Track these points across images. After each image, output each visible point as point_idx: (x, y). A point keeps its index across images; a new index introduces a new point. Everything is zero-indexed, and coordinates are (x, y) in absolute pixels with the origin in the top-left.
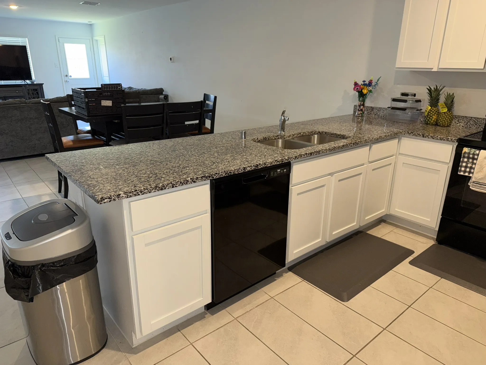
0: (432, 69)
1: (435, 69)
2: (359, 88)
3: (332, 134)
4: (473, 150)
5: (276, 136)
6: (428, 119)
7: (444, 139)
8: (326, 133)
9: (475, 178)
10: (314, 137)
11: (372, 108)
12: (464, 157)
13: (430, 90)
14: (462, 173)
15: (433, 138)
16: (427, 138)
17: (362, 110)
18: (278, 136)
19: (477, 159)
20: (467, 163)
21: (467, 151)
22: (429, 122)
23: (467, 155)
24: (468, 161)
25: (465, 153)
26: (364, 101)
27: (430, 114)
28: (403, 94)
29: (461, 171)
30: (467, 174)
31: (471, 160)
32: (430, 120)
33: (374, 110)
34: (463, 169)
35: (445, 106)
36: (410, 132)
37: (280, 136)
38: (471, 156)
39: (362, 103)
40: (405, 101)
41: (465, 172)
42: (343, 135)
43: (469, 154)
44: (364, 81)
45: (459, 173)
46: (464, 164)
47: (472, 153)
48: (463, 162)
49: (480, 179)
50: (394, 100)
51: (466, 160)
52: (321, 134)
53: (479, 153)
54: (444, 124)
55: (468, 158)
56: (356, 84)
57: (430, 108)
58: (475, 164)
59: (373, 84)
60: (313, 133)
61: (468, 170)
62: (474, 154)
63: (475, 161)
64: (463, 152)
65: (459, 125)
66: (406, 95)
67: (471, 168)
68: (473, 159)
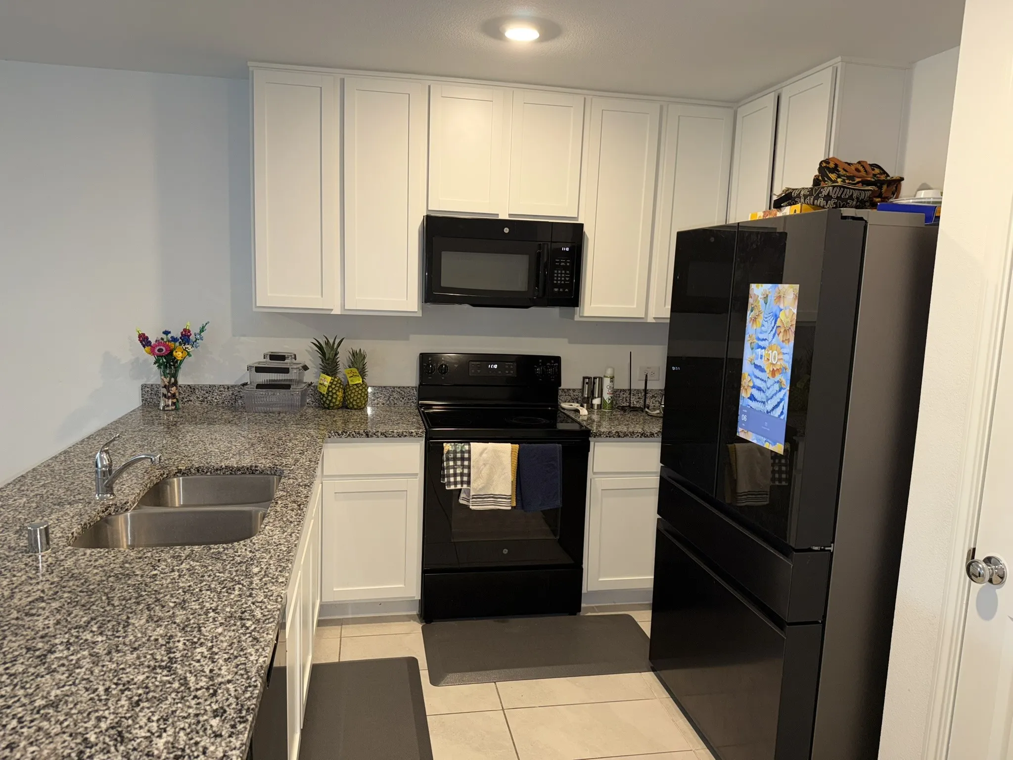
0: (332, 310)
1: (337, 311)
2: (164, 349)
3: (217, 470)
4: (459, 446)
5: (103, 512)
7: (405, 434)
8: (198, 471)
9: (475, 489)
11: (192, 389)
12: (448, 460)
14: (452, 487)
15: (386, 437)
16: (374, 438)
17: (174, 396)
18: (106, 509)
19: (469, 459)
20: (454, 468)
21: (450, 449)
23: (452, 456)
24: (455, 464)
25: (448, 452)
26: (175, 376)
28: (274, 357)
29: (449, 483)
30: (459, 487)
31: (459, 463)
32: (334, 401)
33: (197, 391)
34: (452, 479)
35: (358, 374)
36: (340, 432)
37: (112, 509)
38: (459, 455)
39: (173, 380)
40: (286, 371)
41: (455, 483)
42: (251, 466)
43: (455, 452)
44: (166, 333)
45: (447, 488)
46: (452, 471)
47: (458, 450)
48: (448, 468)
49: (481, 489)
50: (259, 370)
51: (451, 463)
52: (183, 473)
53: (470, 448)
54: (360, 404)
55: (455, 459)
56: (144, 340)
57: (329, 378)
58: (469, 467)
59: (192, 338)
60: (165, 476)
61: (459, 479)
62: (462, 452)
63: (466, 463)
64: (445, 451)
66: (282, 358)
67: (462, 475)
68: (463, 459)
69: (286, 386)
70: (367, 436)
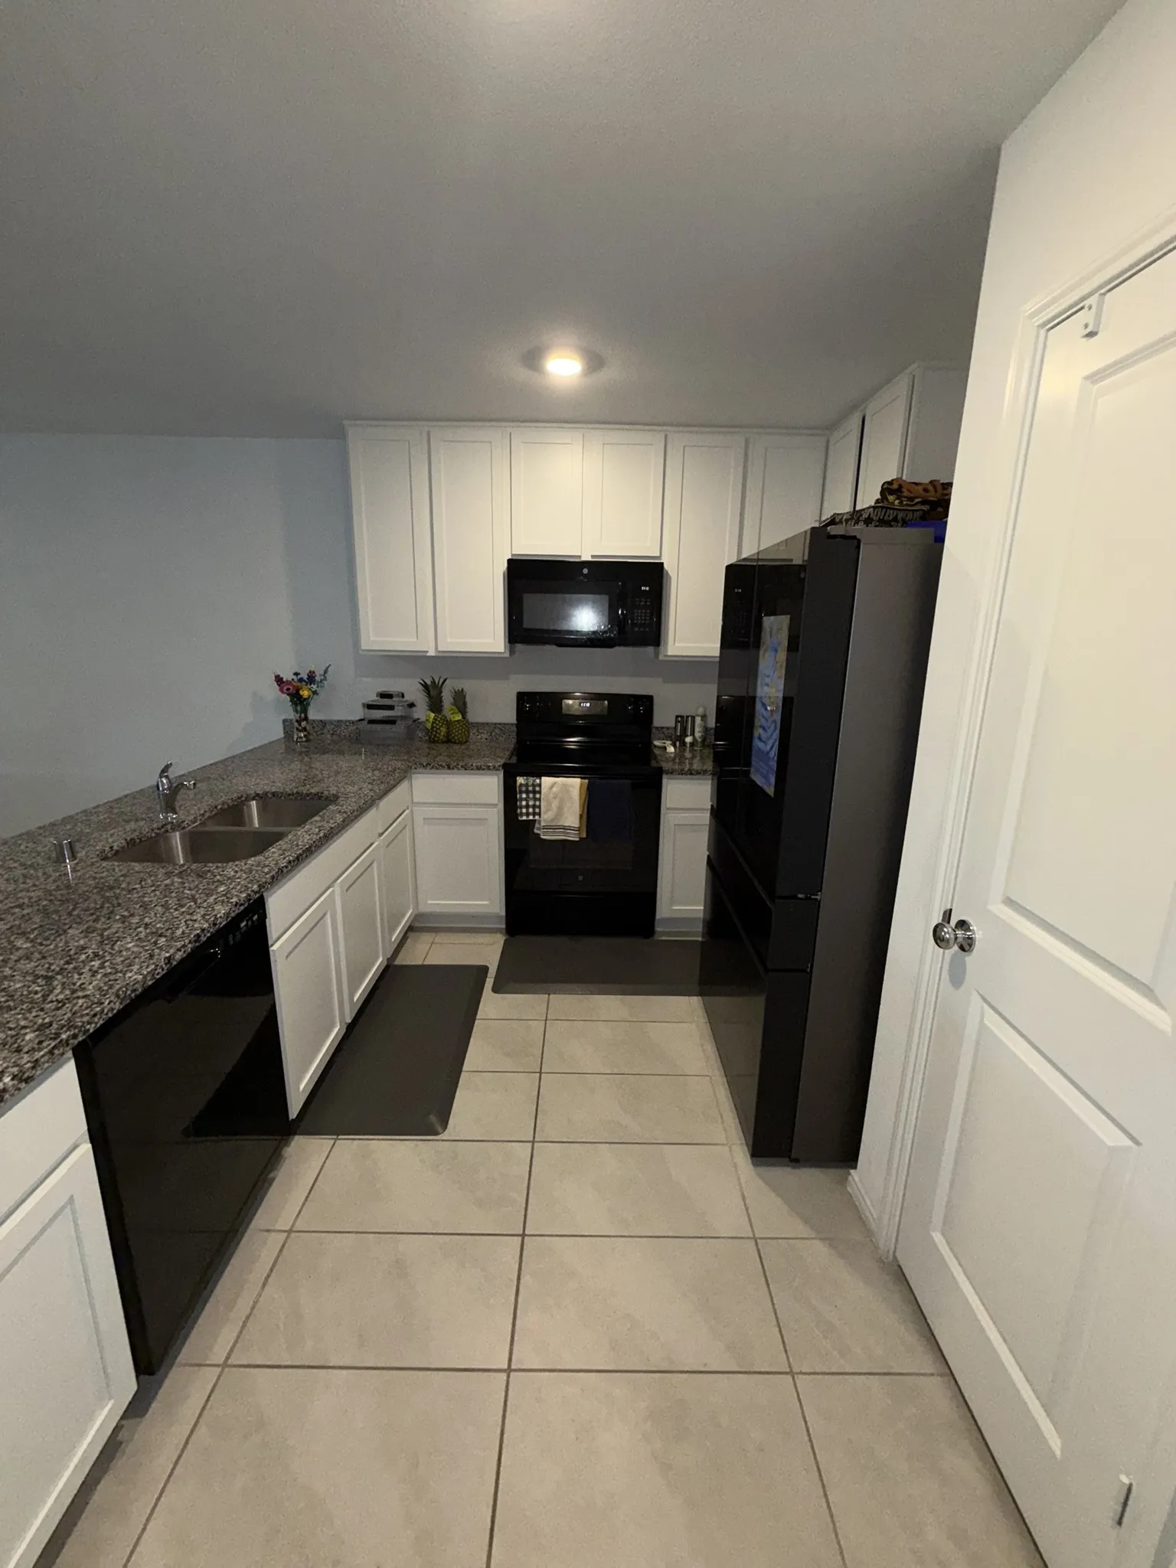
0: (427, 652)
1: (432, 653)
2: (291, 687)
3: (289, 795)
4: (531, 780)
5: (159, 829)
6: (434, 733)
7: (483, 767)
8: (274, 795)
9: (545, 821)
10: (249, 807)
11: (323, 723)
12: (521, 792)
13: (425, 686)
14: (524, 818)
15: (466, 769)
16: (455, 771)
17: (305, 729)
18: (163, 827)
19: (540, 792)
20: (526, 799)
21: (523, 782)
22: (436, 739)
23: (524, 789)
24: (528, 796)
25: (521, 785)
26: (305, 711)
27: (434, 725)
28: (383, 695)
29: (522, 814)
30: (531, 818)
31: (531, 795)
32: (438, 735)
33: (328, 725)
34: (524, 811)
35: (457, 711)
36: (425, 764)
37: (169, 827)
38: (530, 788)
39: (303, 715)
40: (391, 708)
41: (528, 814)
42: (318, 793)
43: (527, 785)
44: (296, 674)
45: (520, 819)
46: (524, 803)
47: (530, 783)
48: (521, 799)
49: (553, 820)
50: (370, 707)
51: (524, 796)
52: (261, 797)
53: (540, 781)
54: (461, 739)
55: (527, 792)
56: (279, 680)
57: (432, 715)
58: (540, 799)
59: (318, 678)
60: (243, 799)
61: (531, 810)
62: (534, 786)
63: (538, 796)
64: (518, 784)
65: (479, 737)
66: (389, 696)
67: (534, 807)
68: (534, 792)
69: (391, 721)
70: (449, 768)
